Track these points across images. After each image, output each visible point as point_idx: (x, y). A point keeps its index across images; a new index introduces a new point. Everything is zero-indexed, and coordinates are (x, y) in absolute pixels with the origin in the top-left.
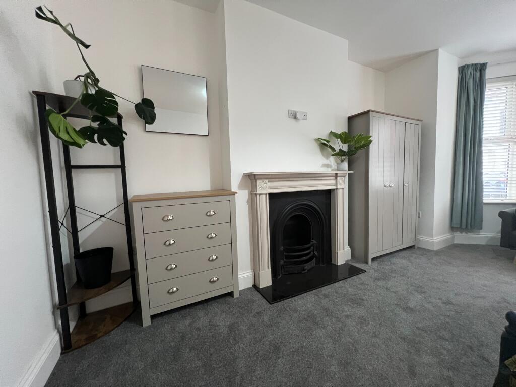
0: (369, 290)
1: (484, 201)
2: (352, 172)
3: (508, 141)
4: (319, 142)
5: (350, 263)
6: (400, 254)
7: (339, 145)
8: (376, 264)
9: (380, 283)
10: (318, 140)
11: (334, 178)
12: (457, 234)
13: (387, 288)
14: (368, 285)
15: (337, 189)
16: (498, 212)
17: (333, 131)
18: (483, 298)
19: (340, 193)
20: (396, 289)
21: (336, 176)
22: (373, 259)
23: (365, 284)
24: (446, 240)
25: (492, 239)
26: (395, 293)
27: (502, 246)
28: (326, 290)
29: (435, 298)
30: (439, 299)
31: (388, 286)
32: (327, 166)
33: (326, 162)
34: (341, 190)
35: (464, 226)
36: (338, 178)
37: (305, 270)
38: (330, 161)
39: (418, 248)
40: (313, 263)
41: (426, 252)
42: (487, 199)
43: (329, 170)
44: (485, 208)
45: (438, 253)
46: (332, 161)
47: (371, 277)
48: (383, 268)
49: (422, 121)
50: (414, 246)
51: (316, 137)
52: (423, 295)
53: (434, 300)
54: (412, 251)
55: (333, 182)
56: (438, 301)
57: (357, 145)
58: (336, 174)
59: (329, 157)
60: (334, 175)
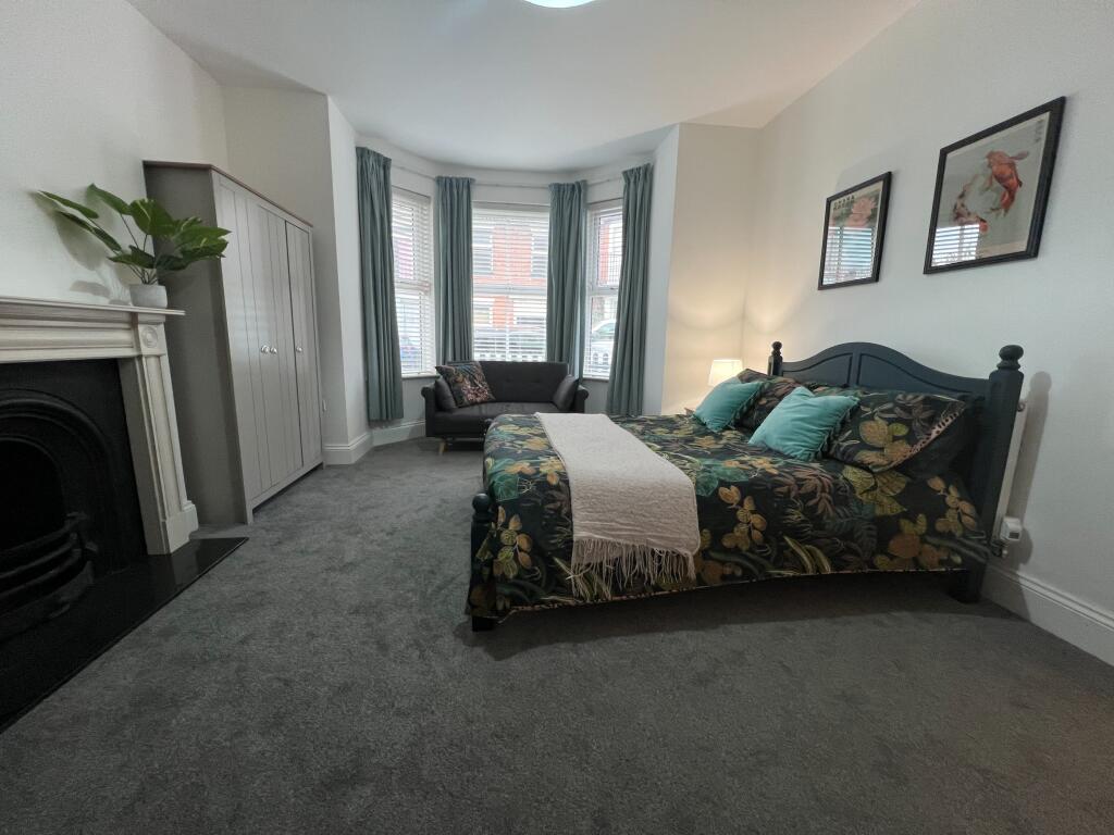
0: (269, 570)
1: (403, 375)
2: (181, 313)
3: (418, 289)
4: (51, 209)
5: (201, 537)
6: (302, 485)
7: (129, 234)
8: (263, 519)
9: (285, 548)
10: (47, 200)
11: (127, 326)
12: (377, 431)
13: (302, 552)
14: (263, 562)
15: (140, 357)
16: (420, 390)
17: (98, 186)
18: (426, 507)
19: (150, 367)
20: (317, 546)
21: (133, 321)
22: (255, 510)
23: (257, 563)
24: (364, 444)
25: (413, 430)
26: (317, 552)
27: (428, 435)
28: (158, 620)
29: (377, 533)
30: (382, 531)
31: (303, 547)
32: (94, 288)
33: (88, 276)
34: (153, 361)
35: (384, 418)
36: (141, 328)
37: (64, 604)
38: (99, 274)
39: (329, 466)
40: (86, 577)
41: (341, 470)
42: (406, 372)
43: (102, 302)
44: (406, 387)
45: (357, 466)
46: (107, 274)
47: (264, 546)
48: (281, 520)
49: (311, 226)
50: (321, 464)
51: (39, 188)
52: (360, 535)
53: (376, 537)
54: (319, 474)
55: (125, 336)
56: (382, 534)
57: (189, 247)
58: (134, 315)
59: (98, 265)
60: (125, 317)
